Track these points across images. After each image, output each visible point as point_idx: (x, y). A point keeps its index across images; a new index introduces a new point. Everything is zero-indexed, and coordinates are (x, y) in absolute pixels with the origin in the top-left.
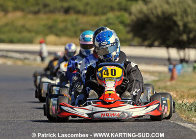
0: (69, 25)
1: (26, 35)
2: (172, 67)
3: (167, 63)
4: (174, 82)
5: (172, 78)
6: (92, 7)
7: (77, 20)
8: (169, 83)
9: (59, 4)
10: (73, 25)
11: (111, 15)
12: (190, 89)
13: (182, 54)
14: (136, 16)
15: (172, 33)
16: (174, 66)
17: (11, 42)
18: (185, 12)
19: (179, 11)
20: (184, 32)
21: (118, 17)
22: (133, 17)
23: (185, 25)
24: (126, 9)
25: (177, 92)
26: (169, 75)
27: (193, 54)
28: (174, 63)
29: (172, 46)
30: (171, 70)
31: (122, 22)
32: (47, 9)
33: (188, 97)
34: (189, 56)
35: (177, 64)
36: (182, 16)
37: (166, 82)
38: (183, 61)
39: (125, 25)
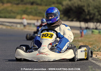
0: (33, 10)
2: (81, 31)
3: (79, 29)
4: (82, 38)
5: (81, 36)
7: (37, 8)
8: (80, 39)
12: (89, 42)
13: (87, 25)
15: (82, 15)
16: (83, 30)
18: (89, 5)
20: (88, 14)
22: (64, 7)
23: (89, 11)
24: (60, 3)
25: (83, 42)
27: (91, 25)
28: (83, 29)
30: (81, 33)
32: (23, 3)
35: (84, 30)
36: (87, 7)
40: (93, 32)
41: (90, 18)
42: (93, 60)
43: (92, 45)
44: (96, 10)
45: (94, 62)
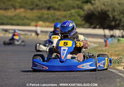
0: (50, 16)
1: (26, 21)
2: (106, 39)
3: (103, 37)
4: (107, 48)
5: (106, 46)
6: (63, 7)
7: (54, 13)
8: (104, 48)
9: (45, 5)
10: (52, 16)
11: (73, 11)
13: (112, 32)
14: (87, 12)
15: (106, 21)
16: (107, 39)
17: (18, 25)
18: (114, 10)
19: (110, 9)
20: (113, 20)
21: (77, 12)
22: (85, 12)
23: (114, 17)
24: (81, 8)
25: (108, 53)
26: (104, 44)
27: (117, 32)
28: (107, 37)
29: (107, 28)
30: (105, 41)
31: (79, 15)
32: (38, 7)
33: (114, 56)
34: (116, 34)
35: (109, 38)
36: (112, 12)
37: (103, 47)
38: (112, 36)
39: (81, 17)
40: (119, 40)
41: (115, 24)
42: (120, 72)
43: (118, 55)
44: (122, 15)
45: (121, 74)
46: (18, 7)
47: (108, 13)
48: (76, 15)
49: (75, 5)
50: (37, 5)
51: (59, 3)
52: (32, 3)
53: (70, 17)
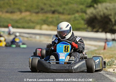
6: (67, 10)
7: (59, 17)
9: (49, 9)
10: (57, 20)
11: (77, 15)
19: (113, 13)
20: (115, 24)
21: (81, 16)
29: (109, 32)
31: (83, 19)
32: (43, 11)
38: (113, 40)
46: (23, 10)
47: (110, 17)
48: (80, 18)
49: (79, 9)
50: (42, 9)
51: (64, 7)
52: (38, 7)
53: (74, 21)
